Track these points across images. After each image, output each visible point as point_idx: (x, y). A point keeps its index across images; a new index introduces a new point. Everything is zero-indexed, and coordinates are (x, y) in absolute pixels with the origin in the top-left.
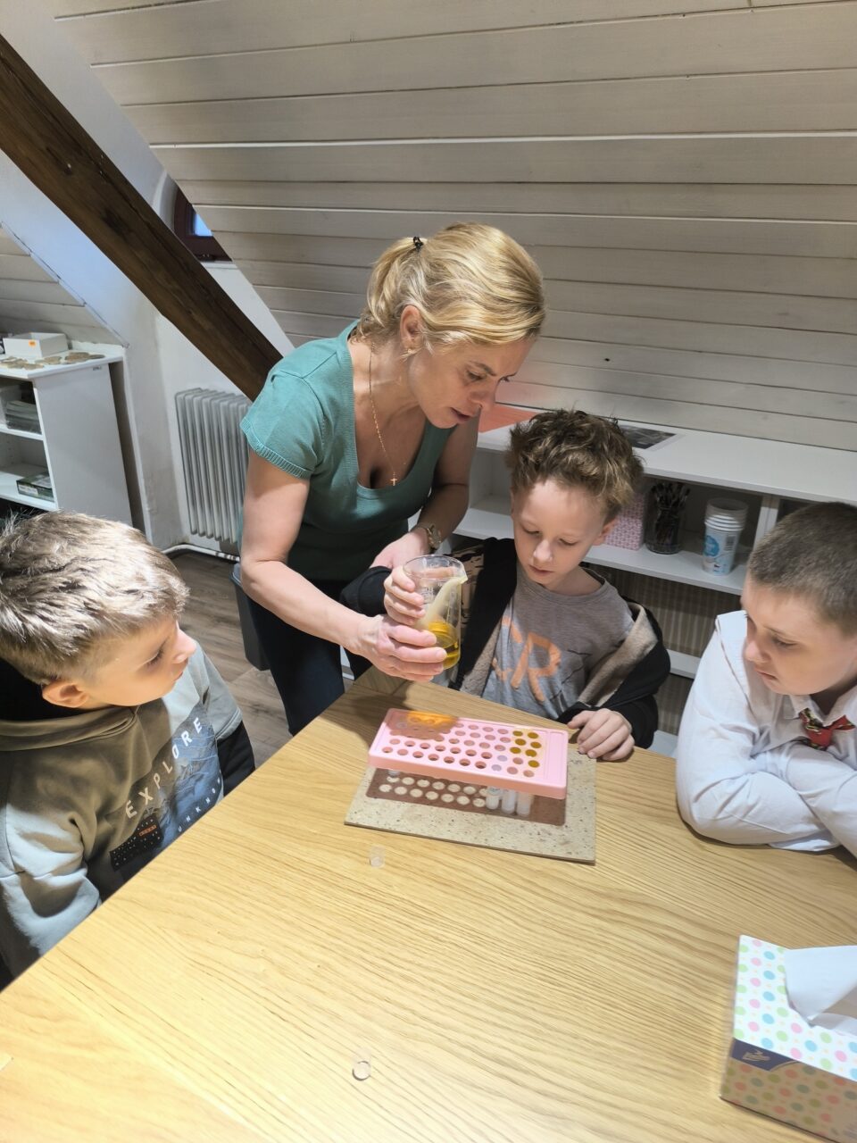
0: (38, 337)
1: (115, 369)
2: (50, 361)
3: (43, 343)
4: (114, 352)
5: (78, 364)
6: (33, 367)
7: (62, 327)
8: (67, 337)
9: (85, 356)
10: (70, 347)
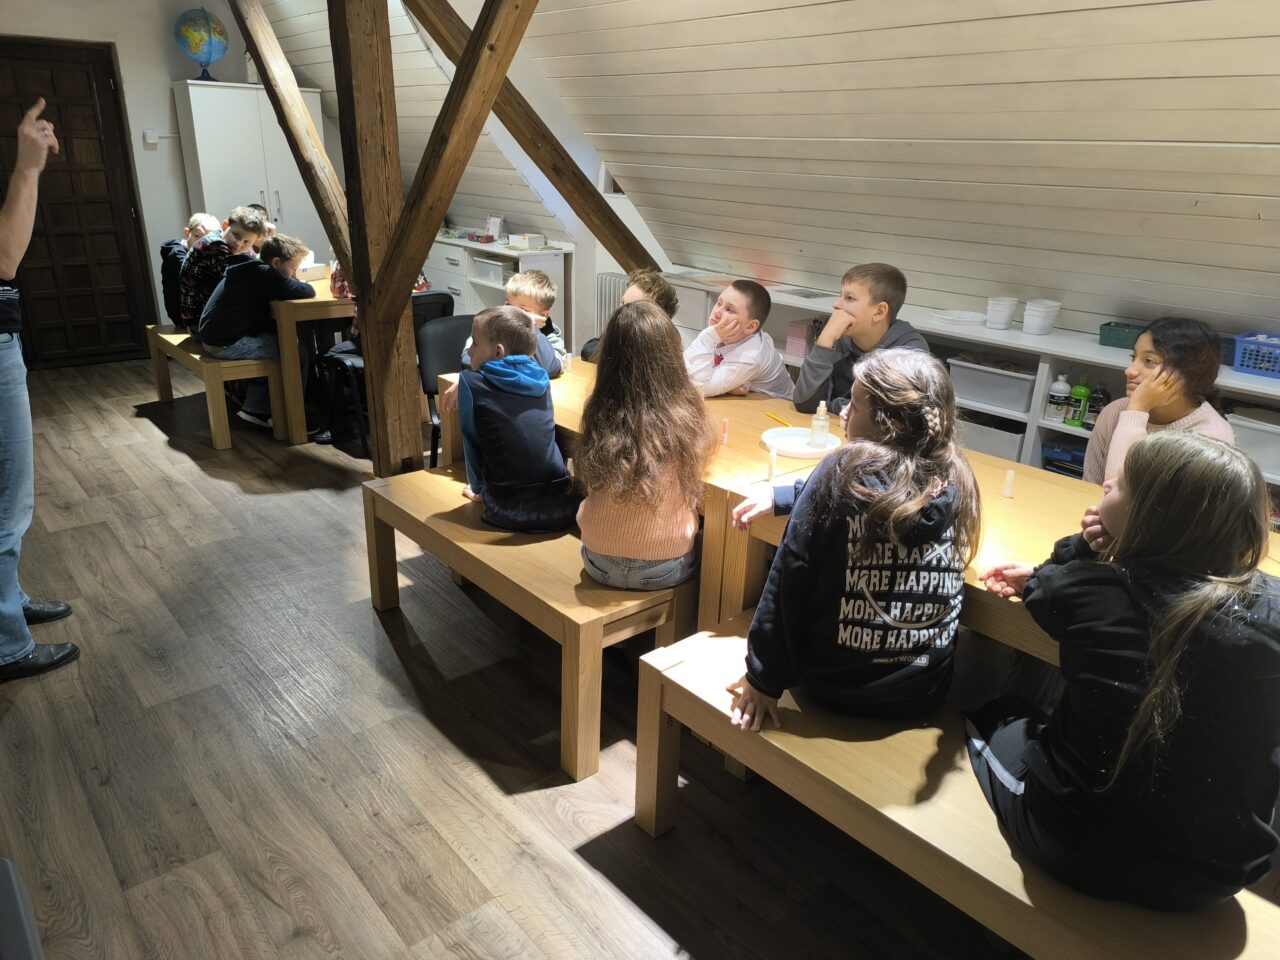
0: (528, 236)
1: (567, 257)
2: (531, 248)
3: (530, 239)
4: (568, 247)
5: (547, 251)
6: (521, 250)
7: (544, 231)
8: (545, 238)
9: (552, 248)
10: (546, 244)
